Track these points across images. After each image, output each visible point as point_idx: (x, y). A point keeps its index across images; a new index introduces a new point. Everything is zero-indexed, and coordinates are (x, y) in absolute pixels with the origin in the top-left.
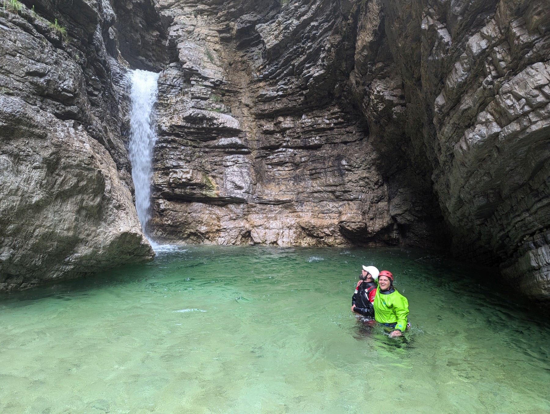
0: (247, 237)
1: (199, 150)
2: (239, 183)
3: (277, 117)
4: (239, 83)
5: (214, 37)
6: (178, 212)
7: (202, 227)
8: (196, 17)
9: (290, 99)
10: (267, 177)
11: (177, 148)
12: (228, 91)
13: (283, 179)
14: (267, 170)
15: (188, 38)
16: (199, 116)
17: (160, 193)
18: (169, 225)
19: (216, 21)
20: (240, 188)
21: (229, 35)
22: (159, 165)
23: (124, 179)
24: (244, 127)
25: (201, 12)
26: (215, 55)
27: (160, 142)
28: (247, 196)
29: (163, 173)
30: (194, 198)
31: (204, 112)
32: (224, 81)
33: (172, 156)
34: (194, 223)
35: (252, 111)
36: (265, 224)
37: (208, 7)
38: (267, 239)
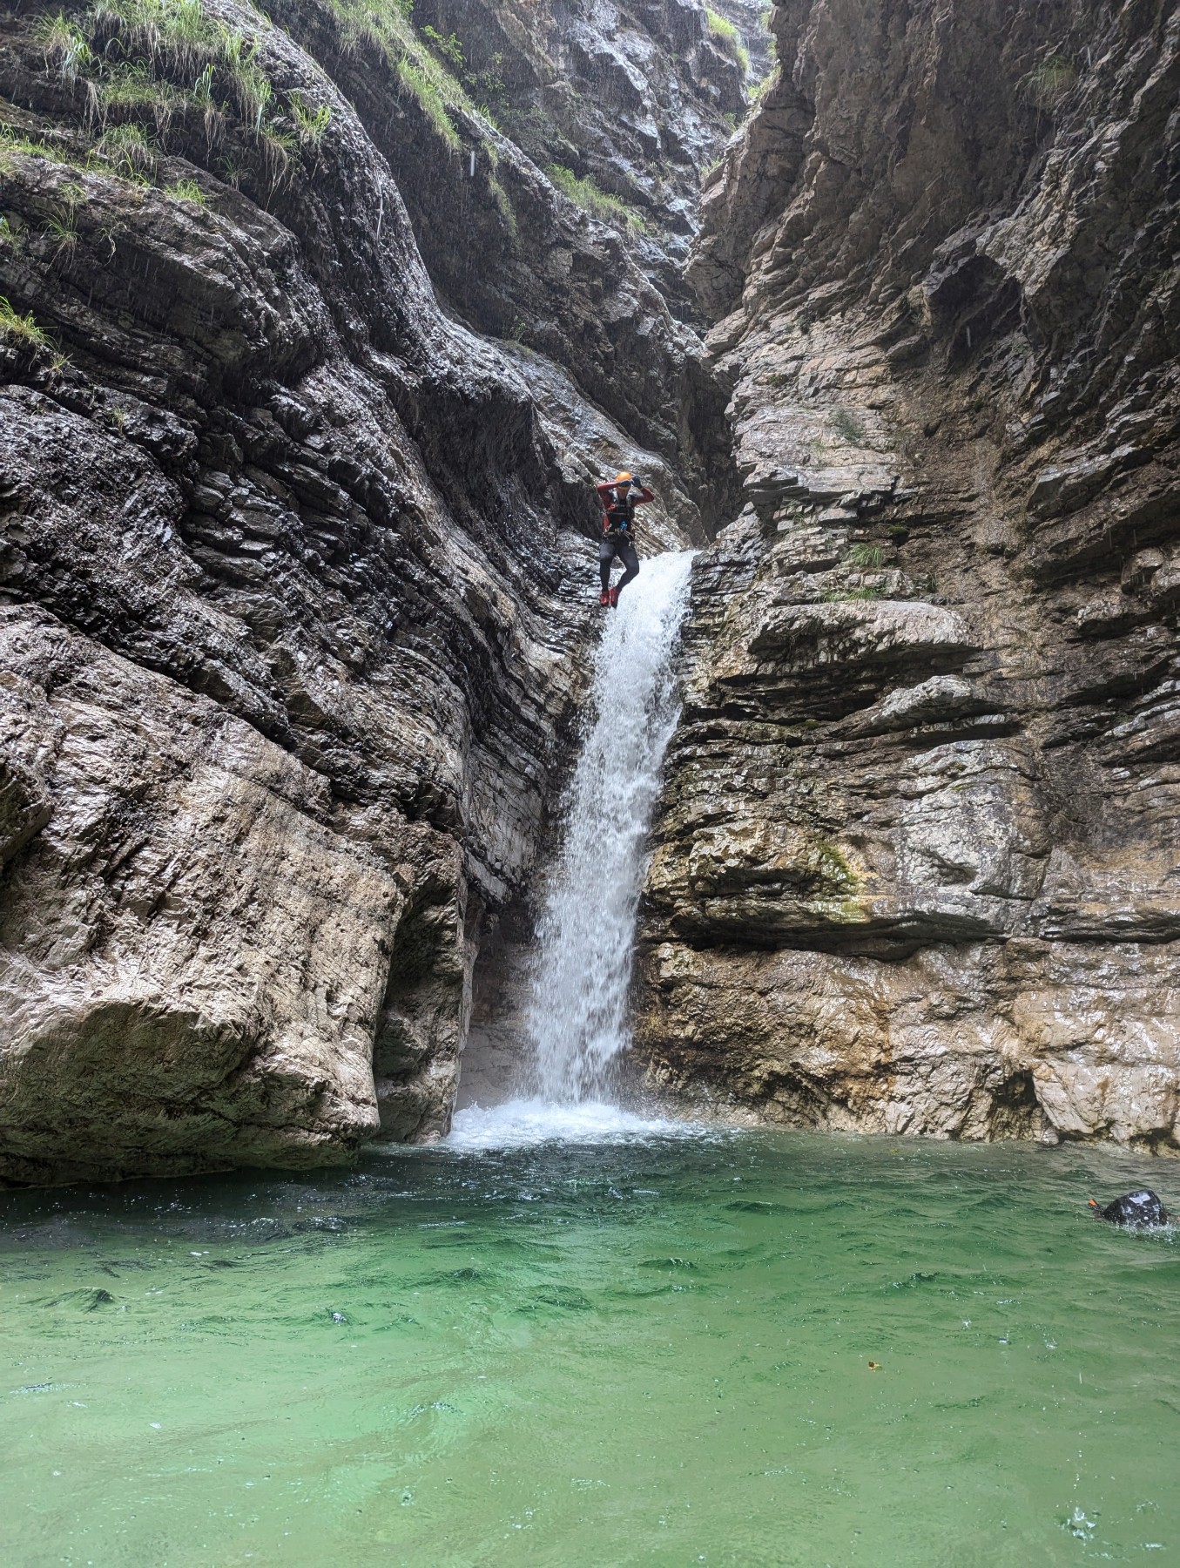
0: (1022, 1103)
1: (807, 753)
2: (952, 854)
3: (1131, 553)
4: (959, 482)
5: (868, 366)
6: (722, 989)
7: (815, 1051)
8: (805, 331)
10: (1111, 822)
11: (724, 755)
12: (917, 521)
14: (1107, 788)
15: (775, 400)
16: (796, 625)
17: (667, 921)
18: (688, 1039)
19: (869, 313)
20: (960, 874)
22: (670, 824)
23: (371, 838)
24: (986, 633)
25: (821, 311)
26: (871, 423)
27: (679, 747)
28: (995, 909)
29: (677, 849)
30: (783, 931)
31: (812, 609)
32: (898, 491)
33: (707, 784)
34: (783, 1032)
35: (1017, 564)
36: (1099, 1035)
37: (841, 283)
38: (1118, 1116)
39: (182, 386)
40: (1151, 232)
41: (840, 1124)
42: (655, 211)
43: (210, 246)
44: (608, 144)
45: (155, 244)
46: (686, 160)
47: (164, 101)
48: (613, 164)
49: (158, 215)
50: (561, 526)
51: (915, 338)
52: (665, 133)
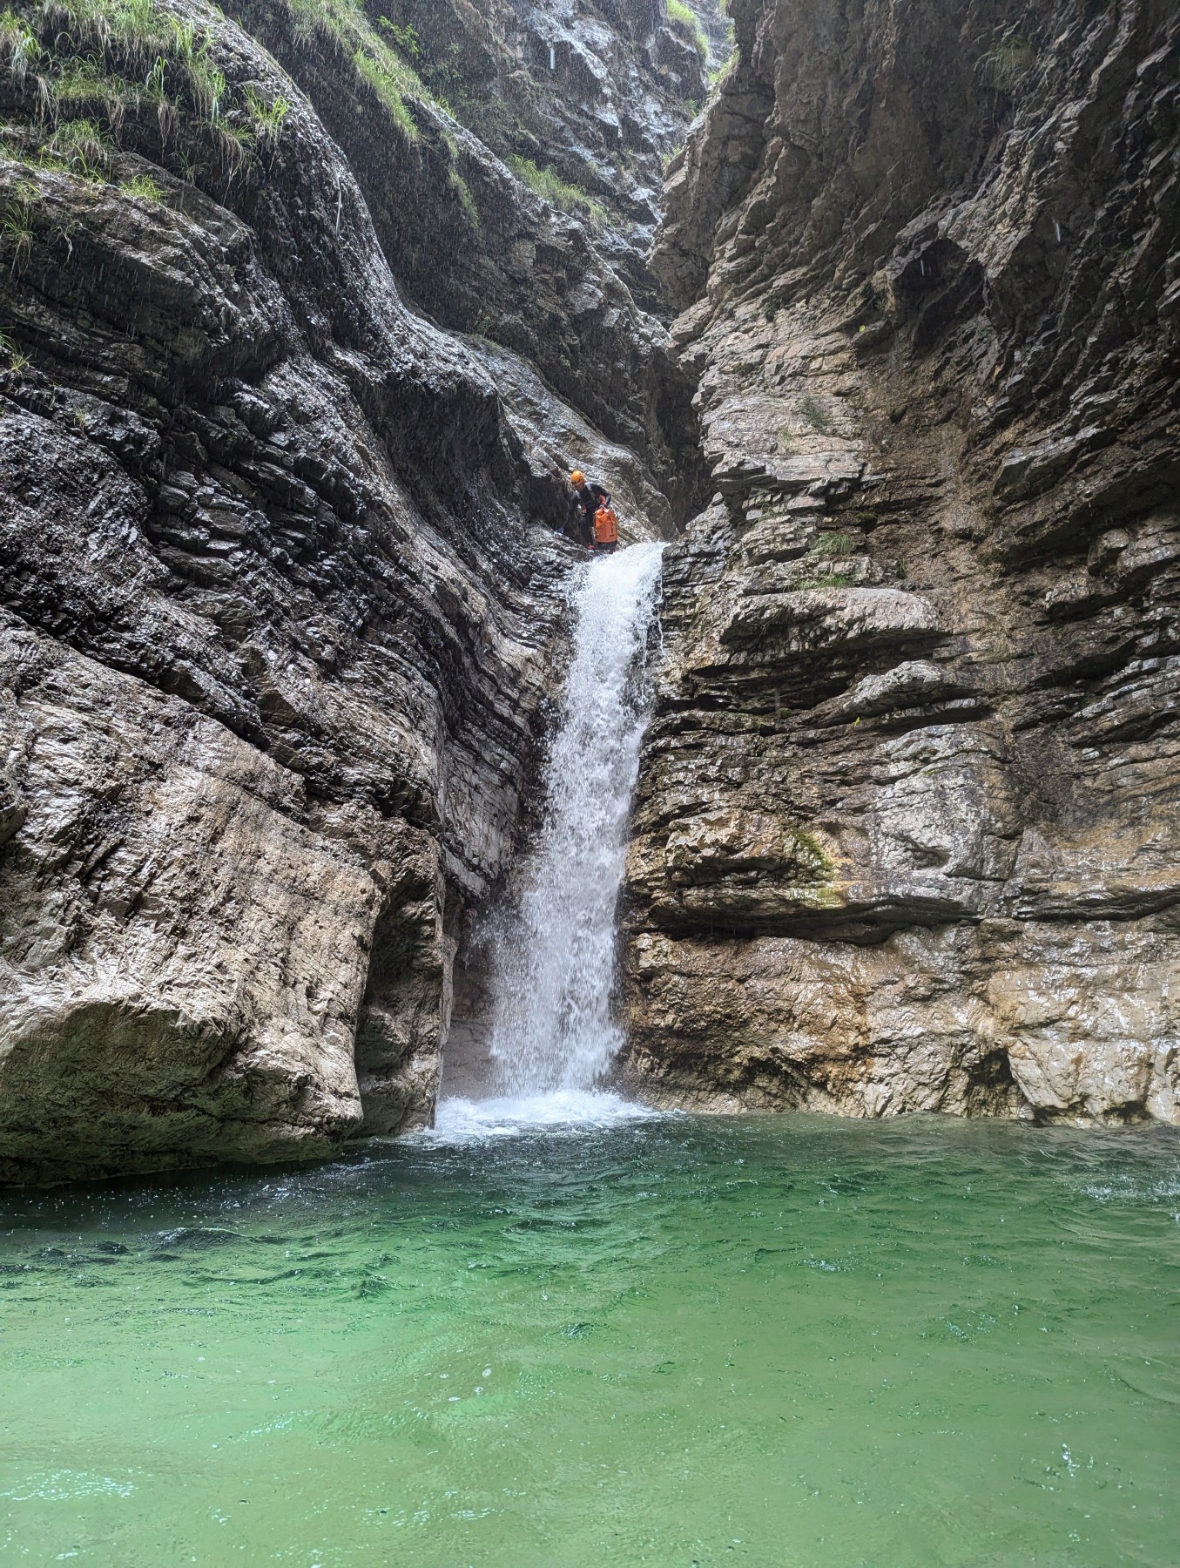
0: (998, 1081)
1: (780, 741)
2: (925, 838)
3: (1097, 535)
4: (926, 468)
5: (833, 353)
6: (701, 977)
7: (794, 1036)
8: (770, 319)
9: (1131, 437)
10: (1081, 802)
11: (698, 746)
12: (884, 508)
13: (1155, 795)
14: (1077, 768)
15: (742, 389)
16: (767, 614)
17: (645, 911)
18: (669, 1028)
19: (833, 299)
20: (933, 857)
22: (645, 816)
23: (347, 835)
24: (955, 617)
25: (785, 299)
26: (837, 411)
27: (653, 738)
28: (968, 891)
29: (654, 841)
30: (760, 918)
31: (782, 598)
32: (866, 478)
33: (681, 775)
34: (761, 1018)
35: (985, 549)
36: (1071, 1012)
37: (804, 269)
38: (1092, 1091)
39: (142, 384)
40: (1111, 212)
41: (820, 1107)
42: (619, 202)
43: (167, 243)
44: (568, 134)
45: (112, 242)
46: (646, 147)
47: (117, 97)
48: (574, 154)
49: (114, 212)
50: (531, 521)
51: (880, 324)
52: (625, 121)
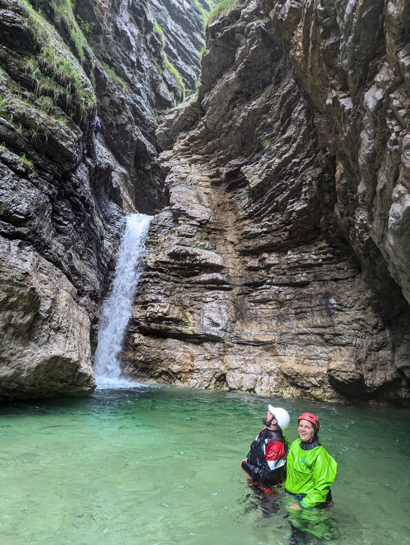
0: (222, 381)
1: (180, 286)
2: (216, 320)
3: (262, 253)
4: (225, 222)
5: (205, 182)
6: (152, 348)
7: (175, 366)
8: (190, 166)
9: (274, 235)
10: (249, 316)
11: (158, 283)
12: (214, 229)
13: (265, 318)
14: (249, 307)
15: (181, 184)
16: (182, 252)
17: (137, 327)
18: (141, 360)
19: (208, 168)
20: (217, 325)
21: (219, 179)
22: (140, 299)
23: (85, 306)
24: (227, 263)
25: (195, 161)
26: (205, 198)
27: (144, 277)
28: (223, 334)
29: (142, 307)
30: (170, 333)
31: (187, 248)
32: (210, 220)
33: (153, 291)
34: (167, 360)
35: (237, 248)
36: (242, 367)
37: (201, 157)
38: (244, 385)
41: (178, 384)
43: (69, 140)
44: (120, 60)
45: (57, 138)
46: (142, 71)
48: (121, 67)
49: (58, 130)
50: (110, 200)
52: (137, 60)
